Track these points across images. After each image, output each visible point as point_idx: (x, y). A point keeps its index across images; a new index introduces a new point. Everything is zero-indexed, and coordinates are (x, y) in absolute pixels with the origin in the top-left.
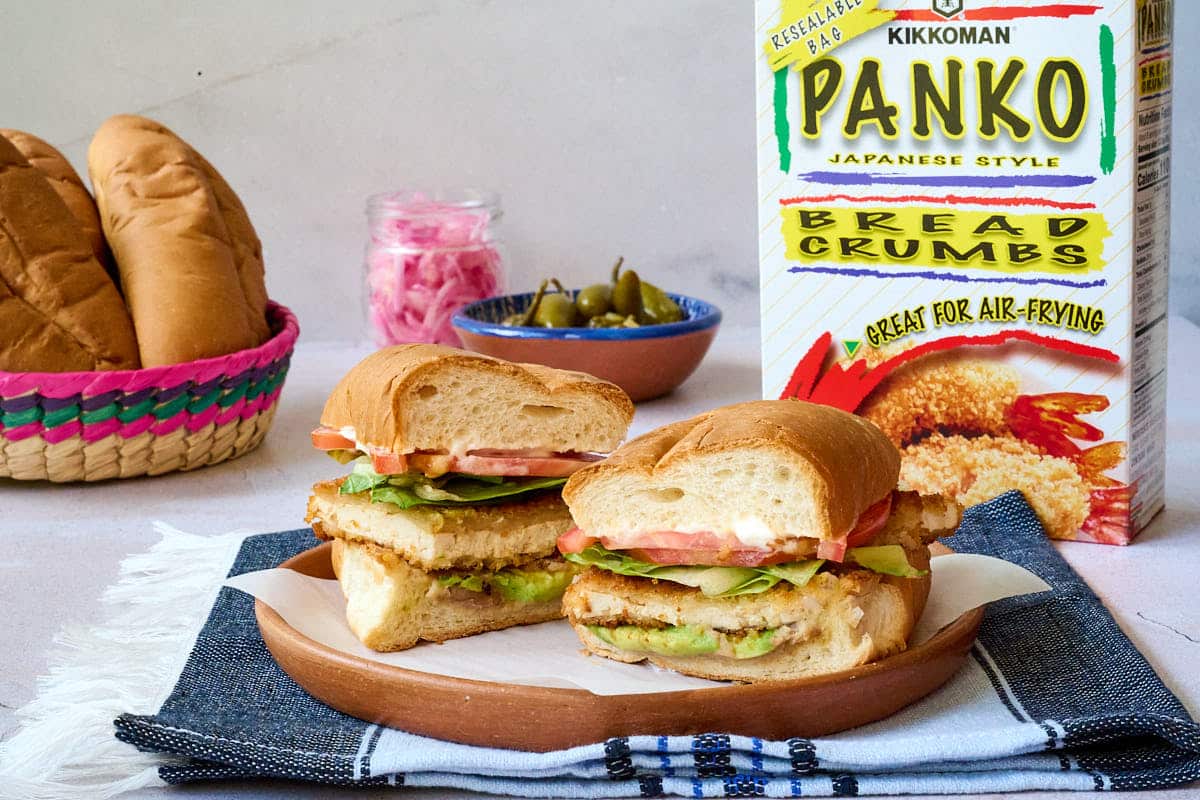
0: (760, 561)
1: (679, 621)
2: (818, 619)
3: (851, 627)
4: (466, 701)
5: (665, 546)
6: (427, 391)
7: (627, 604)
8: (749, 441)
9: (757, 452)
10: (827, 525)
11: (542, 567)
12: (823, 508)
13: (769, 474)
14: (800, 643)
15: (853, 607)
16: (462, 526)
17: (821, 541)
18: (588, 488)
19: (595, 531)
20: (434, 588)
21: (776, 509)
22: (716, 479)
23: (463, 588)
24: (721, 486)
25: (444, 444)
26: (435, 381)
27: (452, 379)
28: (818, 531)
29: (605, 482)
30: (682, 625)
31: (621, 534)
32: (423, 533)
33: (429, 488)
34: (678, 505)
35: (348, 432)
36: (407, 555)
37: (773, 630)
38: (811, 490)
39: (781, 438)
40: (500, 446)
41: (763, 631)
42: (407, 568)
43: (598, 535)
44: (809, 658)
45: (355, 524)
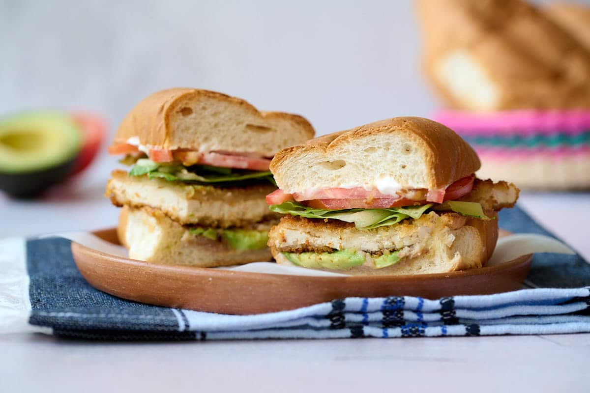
0: (391, 204)
1: (341, 247)
2: (427, 241)
3: (447, 246)
4: (209, 281)
5: (333, 197)
6: (186, 111)
7: (308, 236)
8: (386, 128)
9: (391, 135)
10: (434, 180)
11: (255, 228)
12: (431, 169)
13: (399, 149)
14: (416, 258)
15: (449, 234)
16: (205, 195)
17: (429, 190)
18: (286, 162)
19: (290, 190)
20: (186, 235)
21: (403, 171)
22: (366, 153)
23: (204, 237)
24: (369, 158)
25: (195, 145)
26: (192, 105)
27: (202, 104)
28: (428, 183)
29: (297, 158)
30: (343, 249)
31: (306, 190)
32: (181, 200)
33: (185, 172)
34: (342, 171)
35: (134, 141)
36: (170, 214)
37: (398, 250)
38: (424, 158)
39: (406, 126)
40: (231, 149)
41: (393, 251)
42: (170, 221)
43: (292, 192)
44: (421, 268)
45: (138, 195)
